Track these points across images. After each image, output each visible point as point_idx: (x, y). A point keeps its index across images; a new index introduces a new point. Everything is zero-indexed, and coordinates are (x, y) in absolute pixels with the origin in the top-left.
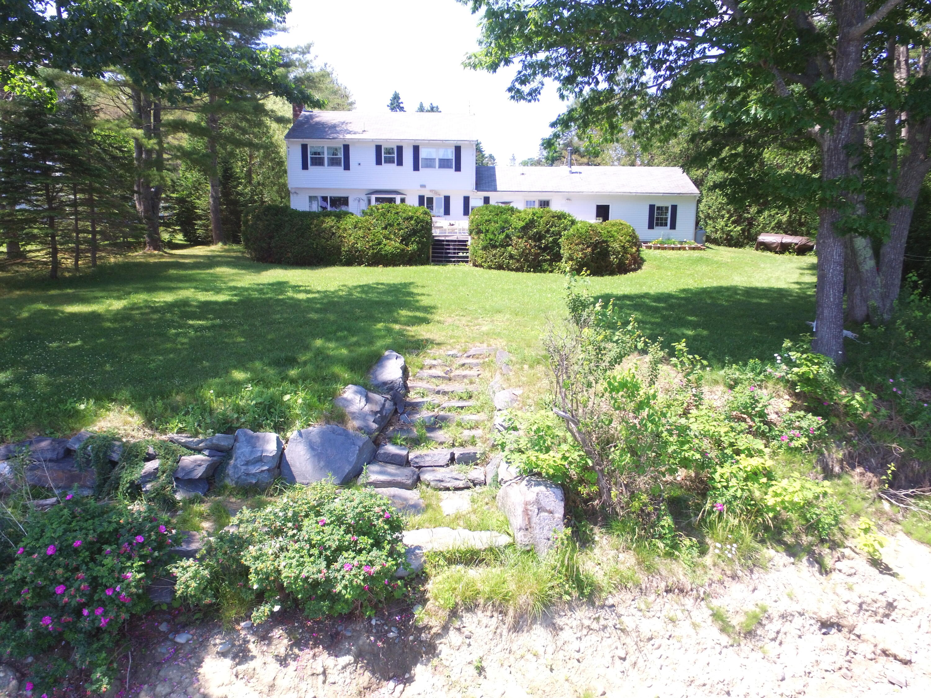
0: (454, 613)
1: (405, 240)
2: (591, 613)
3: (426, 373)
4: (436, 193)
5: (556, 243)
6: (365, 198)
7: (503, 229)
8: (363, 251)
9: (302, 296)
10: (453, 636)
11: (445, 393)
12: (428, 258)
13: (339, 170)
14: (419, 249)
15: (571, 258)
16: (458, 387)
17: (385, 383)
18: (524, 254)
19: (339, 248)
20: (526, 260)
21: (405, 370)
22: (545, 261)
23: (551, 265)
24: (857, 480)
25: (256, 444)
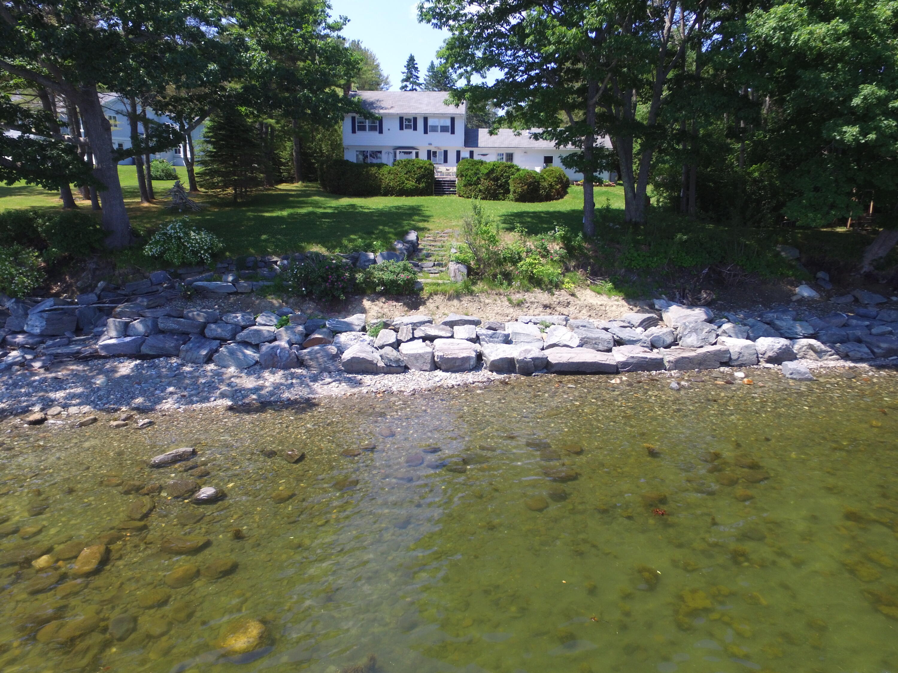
0: (431, 294)
1: (418, 180)
2: (471, 297)
3: (426, 239)
4: (439, 148)
5: (507, 183)
6: (392, 151)
7: (476, 174)
8: (394, 187)
9: (366, 211)
10: (431, 300)
11: (433, 246)
12: (432, 192)
13: (376, 134)
14: (426, 186)
15: (515, 192)
16: (439, 244)
17: (409, 241)
18: (487, 189)
19: (380, 186)
20: (489, 193)
21: (418, 239)
22: (500, 193)
23: (503, 196)
24: (579, 274)
25: (367, 256)
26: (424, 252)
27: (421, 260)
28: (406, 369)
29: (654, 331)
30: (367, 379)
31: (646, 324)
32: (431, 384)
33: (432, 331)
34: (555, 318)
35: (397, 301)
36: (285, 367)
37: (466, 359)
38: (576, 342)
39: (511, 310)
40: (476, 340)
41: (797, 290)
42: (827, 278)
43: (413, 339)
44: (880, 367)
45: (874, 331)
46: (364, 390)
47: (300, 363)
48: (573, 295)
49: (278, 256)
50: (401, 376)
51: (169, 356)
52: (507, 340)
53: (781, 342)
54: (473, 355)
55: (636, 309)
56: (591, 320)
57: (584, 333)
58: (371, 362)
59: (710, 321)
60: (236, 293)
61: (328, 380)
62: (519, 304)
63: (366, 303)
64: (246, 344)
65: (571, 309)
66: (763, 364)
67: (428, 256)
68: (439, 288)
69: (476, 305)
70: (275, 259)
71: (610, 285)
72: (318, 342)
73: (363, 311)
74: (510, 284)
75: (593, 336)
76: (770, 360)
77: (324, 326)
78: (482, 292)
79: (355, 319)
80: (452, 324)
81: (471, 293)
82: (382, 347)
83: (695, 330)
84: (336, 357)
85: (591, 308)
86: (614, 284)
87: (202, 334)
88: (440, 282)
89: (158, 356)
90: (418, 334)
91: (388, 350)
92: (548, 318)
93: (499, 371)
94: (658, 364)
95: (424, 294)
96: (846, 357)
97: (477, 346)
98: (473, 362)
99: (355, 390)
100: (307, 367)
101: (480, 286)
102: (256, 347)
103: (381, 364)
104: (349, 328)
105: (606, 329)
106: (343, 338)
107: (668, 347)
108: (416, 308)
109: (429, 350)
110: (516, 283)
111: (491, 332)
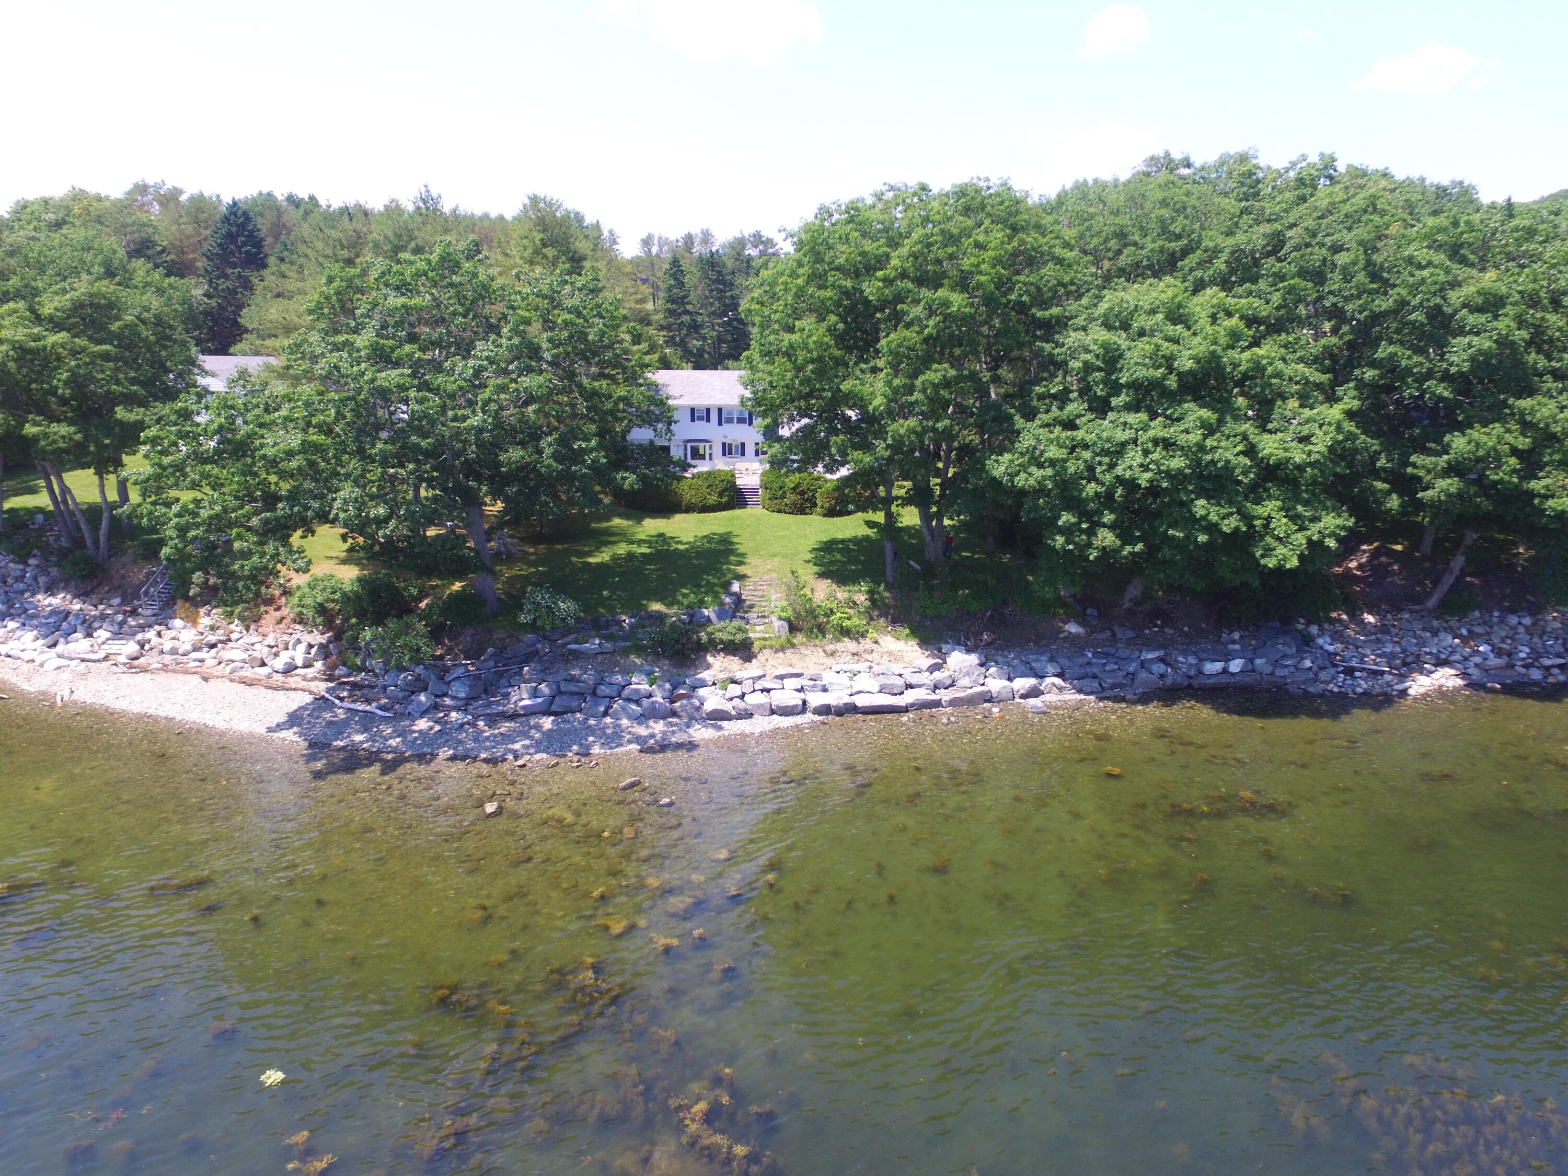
0: (761, 648)
1: (721, 495)
2: (793, 650)
3: (747, 588)
4: (735, 441)
5: (813, 497)
6: (682, 445)
7: (781, 488)
10: (761, 654)
11: (754, 595)
12: (735, 504)
14: (729, 499)
15: (822, 507)
16: (758, 593)
17: (734, 592)
18: (794, 504)
20: (796, 507)
21: (740, 588)
22: (807, 508)
23: (810, 510)
24: (882, 621)
25: (702, 613)
26: (748, 603)
27: (746, 612)
28: (751, 715)
29: (937, 675)
30: (725, 724)
31: (933, 669)
32: (771, 727)
33: (768, 685)
34: (862, 666)
35: (734, 655)
36: (664, 718)
37: (795, 706)
38: (877, 689)
39: (826, 659)
40: (801, 690)
41: (1067, 627)
42: (1096, 614)
43: (754, 691)
44: (1101, 699)
45: (1107, 668)
46: (726, 733)
47: (674, 714)
48: (876, 642)
49: (626, 614)
50: (749, 721)
51: (573, 712)
52: (825, 690)
53: (1030, 682)
54: (800, 703)
55: (927, 653)
56: (891, 665)
57: (883, 680)
58: (726, 712)
59: (982, 665)
60: (601, 653)
61: (698, 727)
62: (833, 654)
63: (710, 659)
64: (629, 700)
65: (875, 655)
66: (1018, 700)
67: (752, 606)
68: (767, 643)
69: (798, 656)
70: (624, 618)
71: (907, 631)
72: (682, 697)
73: (709, 667)
74: (824, 637)
75: (889, 682)
76: (1024, 697)
77: (685, 683)
78: (802, 644)
79: (705, 675)
80: (781, 677)
81: (793, 646)
82: (731, 699)
83: (968, 674)
84: (698, 709)
85: (890, 653)
86: (911, 630)
87: (594, 693)
88: (767, 636)
89: (566, 713)
90: (757, 687)
91: (737, 701)
92: (856, 667)
93: (820, 714)
94: (937, 704)
95: (755, 648)
96: (1080, 691)
97: (802, 695)
98: (800, 708)
99: (720, 733)
100: (679, 717)
101: (799, 638)
102: (637, 702)
103: (733, 713)
104: (703, 684)
105: (900, 675)
106: (702, 692)
107: (946, 688)
108: (750, 661)
109: (767, 700)
110: (829, 636)
111: (812, 683)
